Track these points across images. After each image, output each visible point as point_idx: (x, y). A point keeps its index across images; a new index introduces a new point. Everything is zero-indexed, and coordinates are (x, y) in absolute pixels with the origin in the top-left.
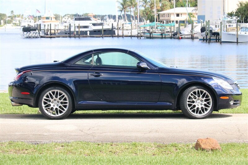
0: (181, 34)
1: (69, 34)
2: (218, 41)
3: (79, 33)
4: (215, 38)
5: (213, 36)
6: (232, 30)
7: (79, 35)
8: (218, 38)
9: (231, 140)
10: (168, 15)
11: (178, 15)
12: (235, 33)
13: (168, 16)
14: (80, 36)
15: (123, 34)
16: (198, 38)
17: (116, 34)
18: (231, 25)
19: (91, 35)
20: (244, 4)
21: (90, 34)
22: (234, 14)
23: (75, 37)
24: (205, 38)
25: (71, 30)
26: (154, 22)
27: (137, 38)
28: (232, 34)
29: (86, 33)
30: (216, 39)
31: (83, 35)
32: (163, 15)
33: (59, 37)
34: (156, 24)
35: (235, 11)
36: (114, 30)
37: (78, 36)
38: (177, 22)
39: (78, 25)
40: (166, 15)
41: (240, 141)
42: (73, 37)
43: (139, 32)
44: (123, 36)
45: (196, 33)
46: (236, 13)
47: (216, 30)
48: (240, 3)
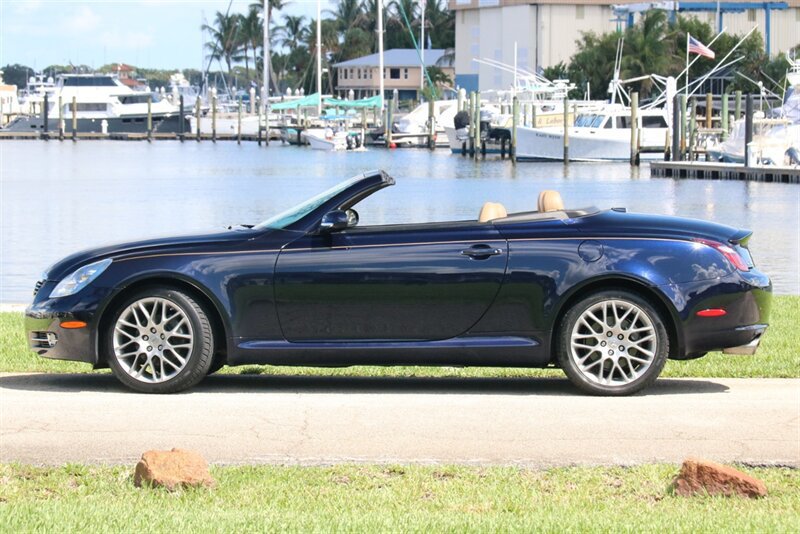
0: (399, 132)
1: (42, 127)
2: (507, 155)
3: (75, 127)
4: (499, 147)
5: (494, 139)
6: (551, 122)
7: (74, 132)
8: (507, 147)
9: (262, 456)
10: (366, 71)
11: (395, 73)
12: (558, 130)
13: (365, 76)
14: (78, 134)
15: (214, 131)
16: (448, 147)
17: (194, 131)
18: (548, 107)
19: (114, 134)
20: (598, 41)
21: (109, 130)
22: (567, 70)
23: (60, 138)
24: (468, 147)
25: (49, 117)
26: (314, 95)
27: (257, 143)
28: (550, 136)
29: (96, 125)
30: (503, 152)
31: (89, 131)
32: (362, 71)
33: (11, 138)
34: (323, 100)
35: (567, 62)
36: (187, 117)
37: (71, 134)
38: (389, 94)
39: (71, 102)
40: (359, 71)
41: (287, 459)
42: (56, 138)
43: (263, 124)
44: (214, 138)
45: (443, 130)
46: (570, 68)
47: (504, 122)
48: (586, 39)
